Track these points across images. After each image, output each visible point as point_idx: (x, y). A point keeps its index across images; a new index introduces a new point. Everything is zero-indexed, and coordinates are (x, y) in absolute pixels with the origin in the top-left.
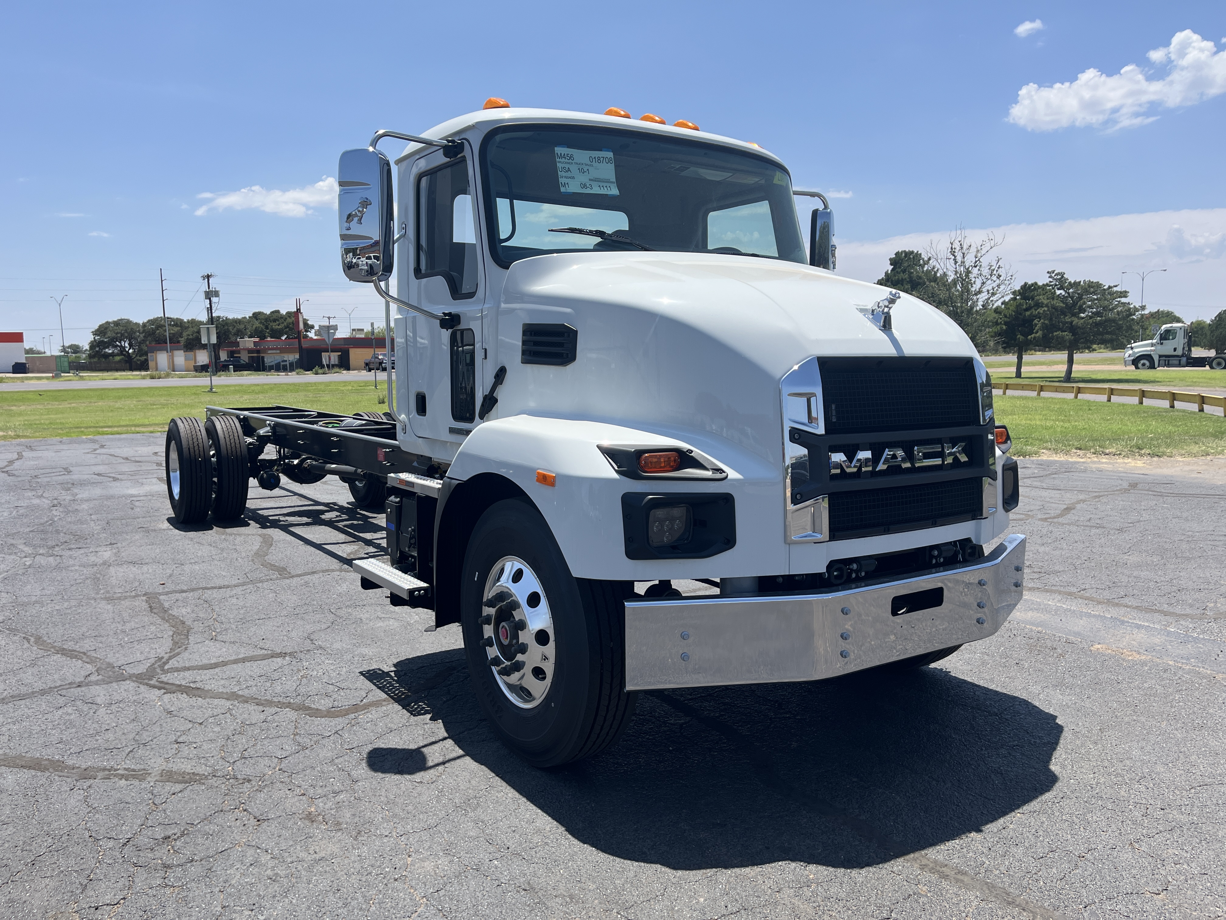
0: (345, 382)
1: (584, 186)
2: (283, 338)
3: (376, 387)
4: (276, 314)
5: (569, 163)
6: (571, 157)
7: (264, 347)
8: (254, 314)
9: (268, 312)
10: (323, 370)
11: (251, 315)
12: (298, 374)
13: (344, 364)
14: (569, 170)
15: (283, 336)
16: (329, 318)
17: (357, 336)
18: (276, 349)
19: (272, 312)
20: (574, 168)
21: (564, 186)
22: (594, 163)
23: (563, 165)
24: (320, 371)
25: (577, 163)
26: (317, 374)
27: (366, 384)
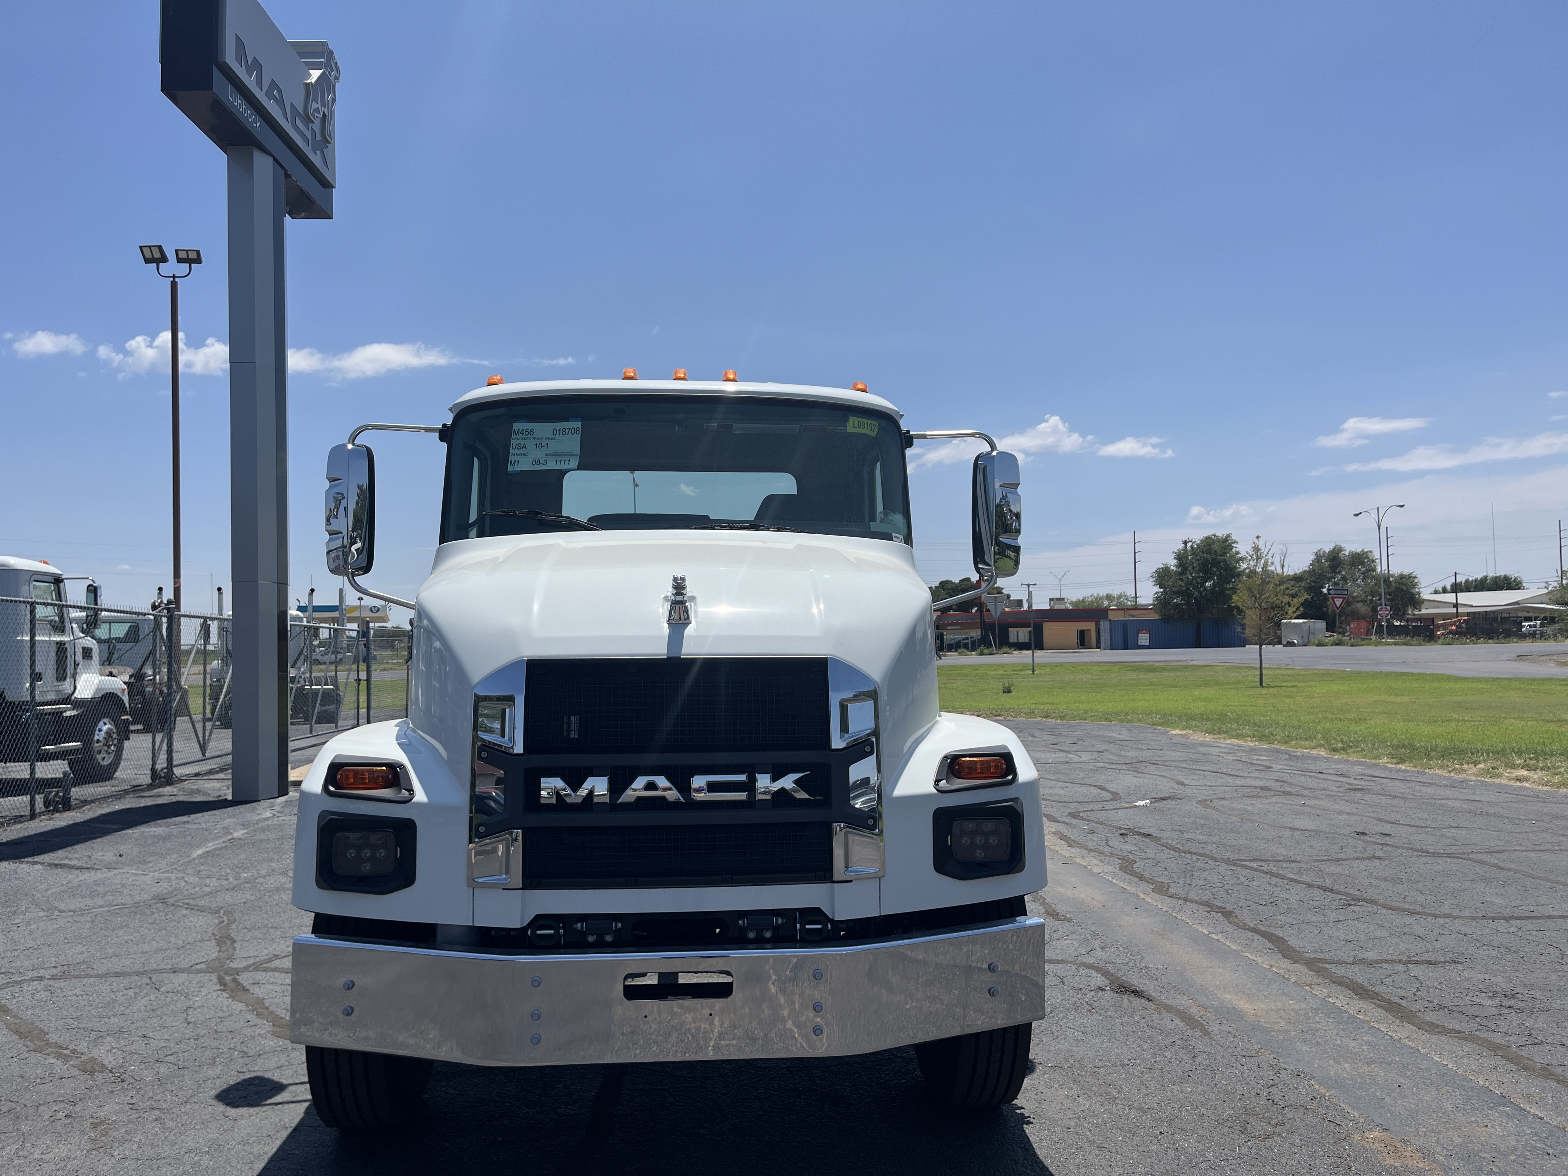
0: (998, 665)
1: (538, 462)
2: (974, 611)
3: (1033, 671)
4: (966, 583)
5: (526, 439)
6: (531, 432)
7: (944, 623)
8: (941, 583)
9: (956, 580)
10: (991, 649)
11: (937, 585)
12: (960, 654)
13: (1037, 643)
14: (525, 446)
15: (972, 609)
16: (1029, 585)
17: (1056, 607)
18: (957, 624)
19: (961, 581)
20: (530, 444)
21: (513, 464)
22: (557, 436)
23: (517, 442)
24: (986, 651)
25: (535, 438)
26: (982, 654)
27: (1024, 667)
